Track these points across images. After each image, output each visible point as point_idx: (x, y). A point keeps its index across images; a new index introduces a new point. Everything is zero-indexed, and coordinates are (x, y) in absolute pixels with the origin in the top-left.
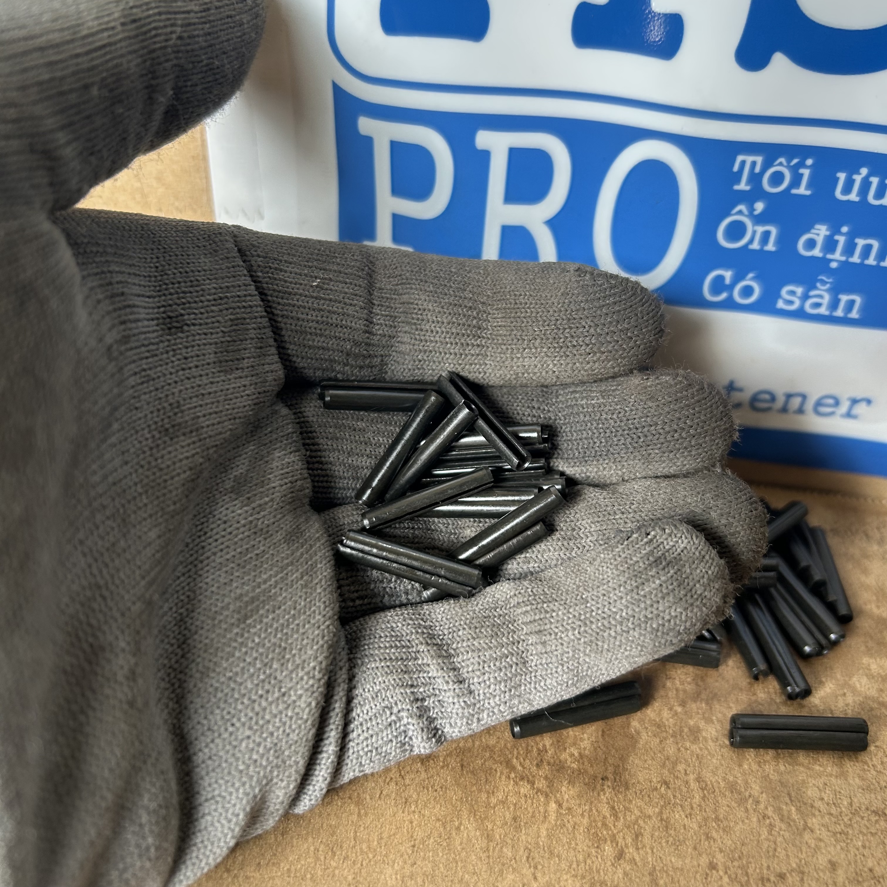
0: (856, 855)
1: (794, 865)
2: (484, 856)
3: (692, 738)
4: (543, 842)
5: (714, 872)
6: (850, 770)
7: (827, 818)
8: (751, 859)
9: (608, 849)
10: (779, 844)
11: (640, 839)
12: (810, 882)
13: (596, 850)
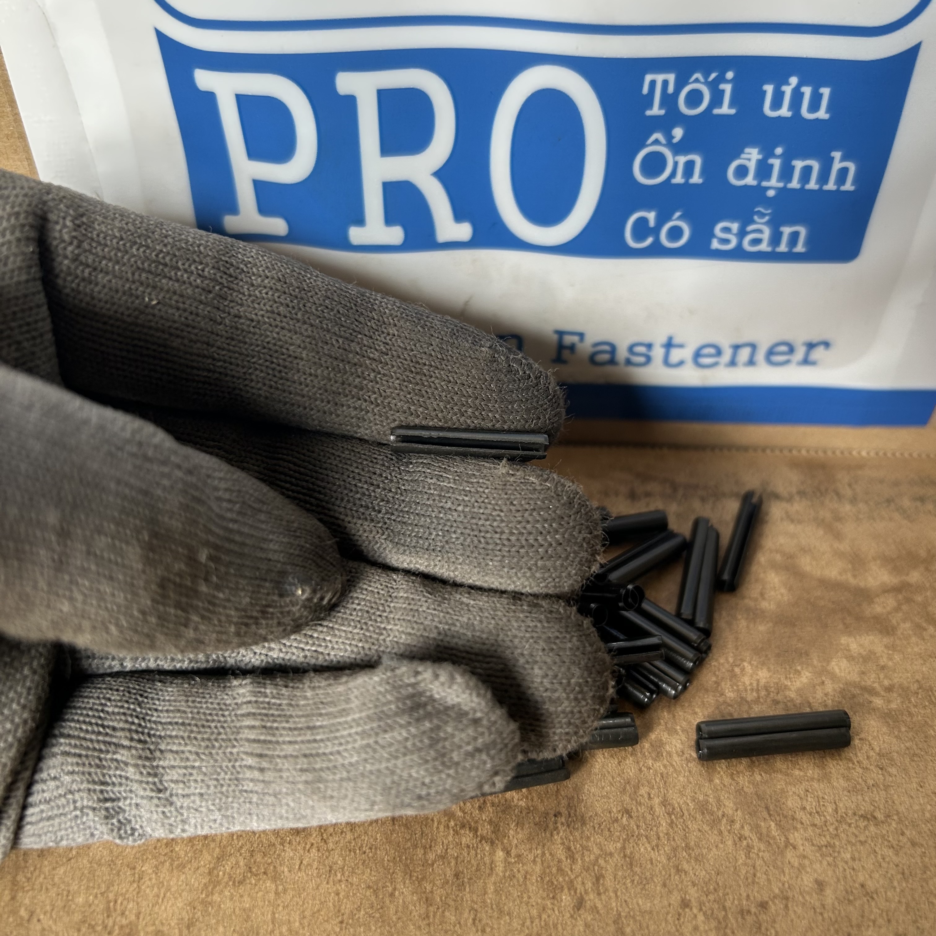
0: (845, 870)
1: (777, 891)
2: (423, 924)
3: (653, 755)
4: (491, 899)
5: (687, 910)
6: (833, 771)
7: (810, 829)
8: (727, 890)
9: (566, 898)
10: (758, 868)
11: (601, 882)
12: (796, 908)
13: (552, 901)
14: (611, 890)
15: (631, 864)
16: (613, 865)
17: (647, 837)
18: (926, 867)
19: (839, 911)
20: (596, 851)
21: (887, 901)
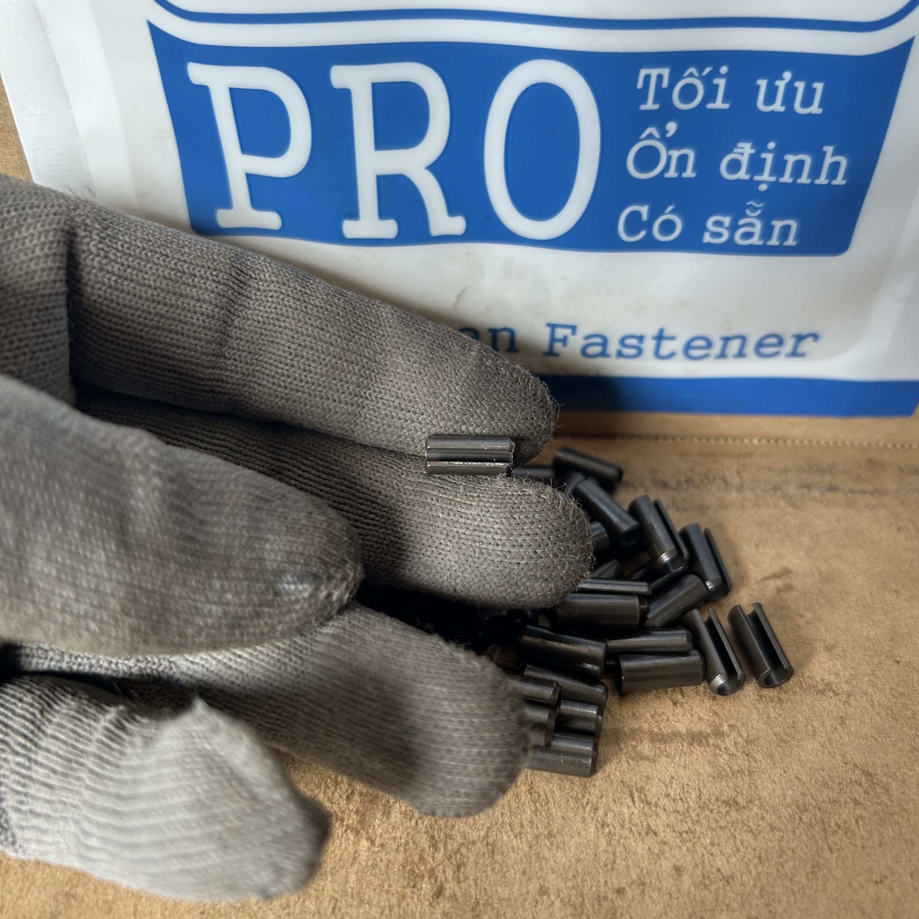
1: (635, 877)
4: (352, 888)
5: (545, 897)
7: (672, 816)
8: (586, 877)
9: (426, 886)
10: (618, 855)
11: (462, 870)
12: (652, 894)
13: (411, 889)
14: (471, 877)
15: (493, 852)
16: (475, 853)
17: (510, 825)
18: (783, 851)
19: (695, 895)
20: (459, 839)
21: (742, 885)
